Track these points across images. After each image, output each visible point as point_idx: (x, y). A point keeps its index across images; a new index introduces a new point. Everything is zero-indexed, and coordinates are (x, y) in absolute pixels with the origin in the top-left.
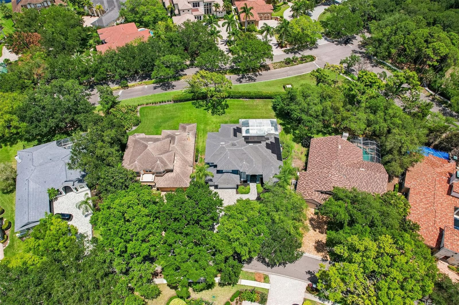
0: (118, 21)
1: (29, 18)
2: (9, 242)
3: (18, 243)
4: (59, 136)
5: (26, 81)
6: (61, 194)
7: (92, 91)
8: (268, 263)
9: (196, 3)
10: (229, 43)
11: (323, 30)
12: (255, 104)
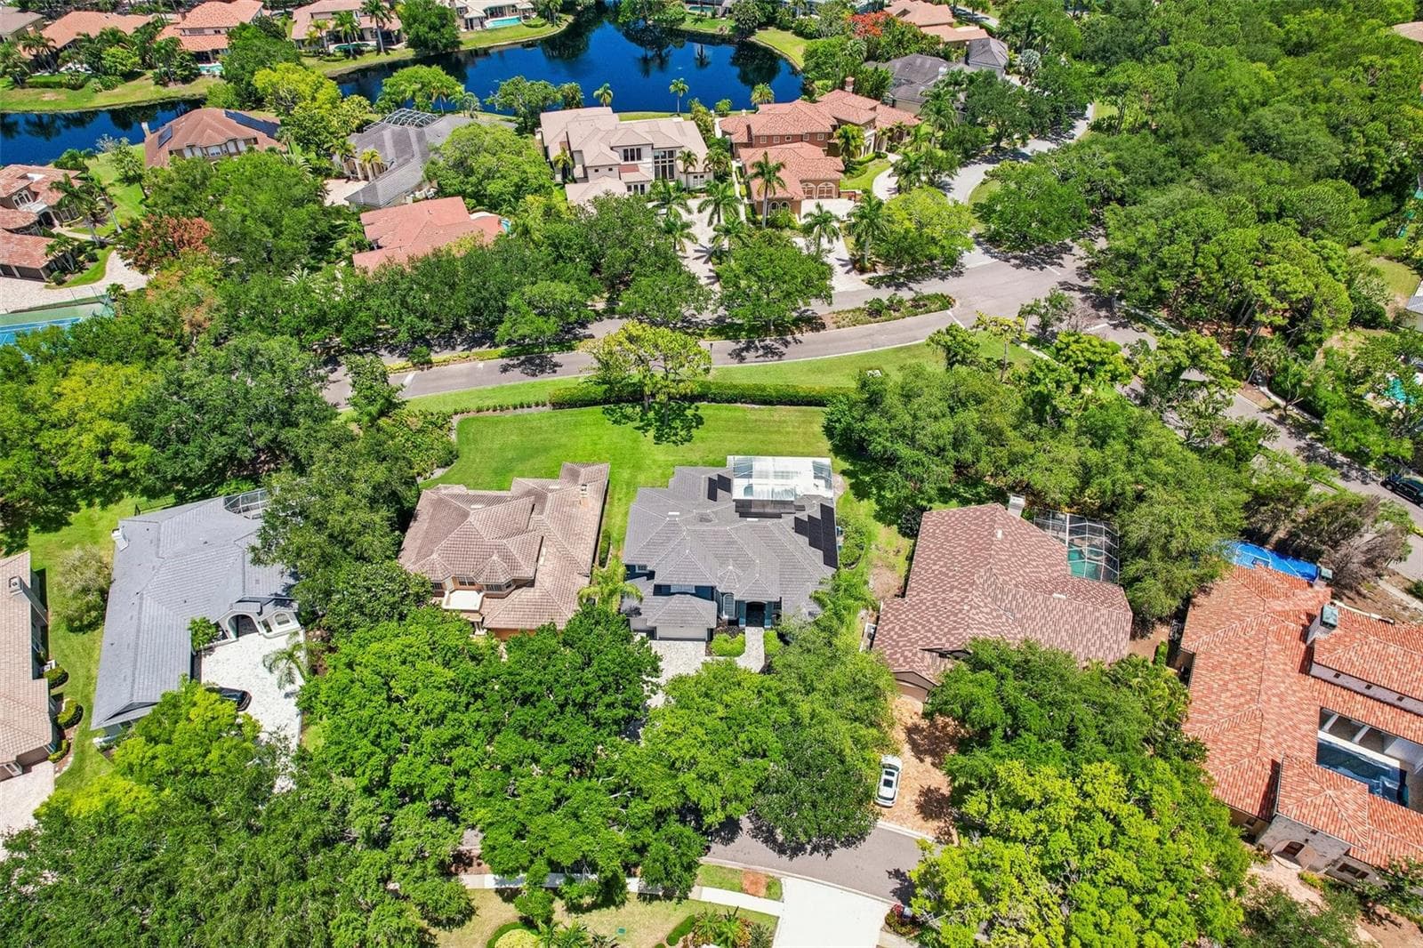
0: (417, 193)
1: (187, 181)
2: (70, 759)
3: (95, 762)
4: (234, 483)
5: (161, 341)
6: (224, 637)
7: (332, 371)
8: (782, 844)
9: (632, 150)
10: (719, 258)
11: (980, 228)
12: (776, 418)
